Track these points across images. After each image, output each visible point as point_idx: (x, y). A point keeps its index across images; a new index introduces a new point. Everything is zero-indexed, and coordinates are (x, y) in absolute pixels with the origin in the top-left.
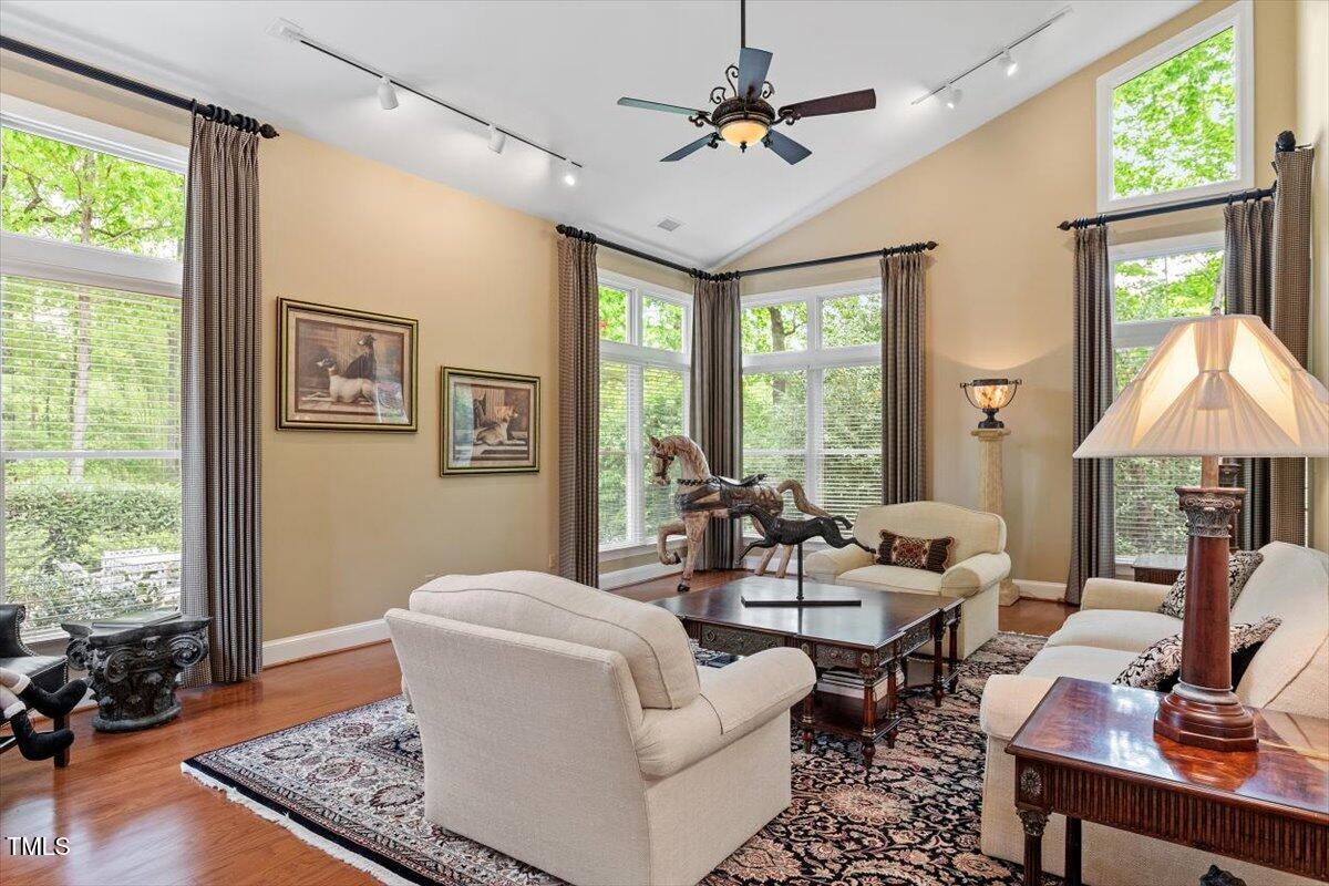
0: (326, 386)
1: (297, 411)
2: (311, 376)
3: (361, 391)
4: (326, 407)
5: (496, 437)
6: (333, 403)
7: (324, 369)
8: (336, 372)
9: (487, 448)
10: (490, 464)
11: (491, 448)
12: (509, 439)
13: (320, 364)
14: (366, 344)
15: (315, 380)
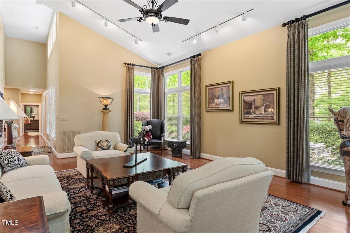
0: (214, 102)
1: (209, 108)
2: (211, 100)
3: (220, 102)
4: (214, 106)
5: (260, 111)
6: (215, 105)
7: (213, 98)
8: (216, 98)
9: (256, 115)
10: (257, 120)
11: (257, 115)
12: (265, 112)
13: (213, 97)
14: (221, 90)
15: (212, 101)
